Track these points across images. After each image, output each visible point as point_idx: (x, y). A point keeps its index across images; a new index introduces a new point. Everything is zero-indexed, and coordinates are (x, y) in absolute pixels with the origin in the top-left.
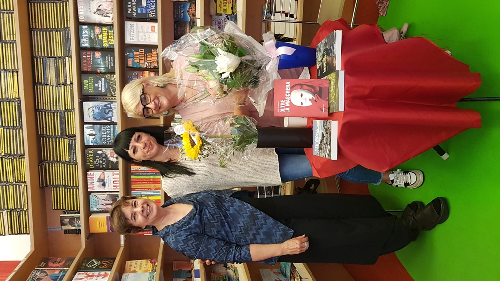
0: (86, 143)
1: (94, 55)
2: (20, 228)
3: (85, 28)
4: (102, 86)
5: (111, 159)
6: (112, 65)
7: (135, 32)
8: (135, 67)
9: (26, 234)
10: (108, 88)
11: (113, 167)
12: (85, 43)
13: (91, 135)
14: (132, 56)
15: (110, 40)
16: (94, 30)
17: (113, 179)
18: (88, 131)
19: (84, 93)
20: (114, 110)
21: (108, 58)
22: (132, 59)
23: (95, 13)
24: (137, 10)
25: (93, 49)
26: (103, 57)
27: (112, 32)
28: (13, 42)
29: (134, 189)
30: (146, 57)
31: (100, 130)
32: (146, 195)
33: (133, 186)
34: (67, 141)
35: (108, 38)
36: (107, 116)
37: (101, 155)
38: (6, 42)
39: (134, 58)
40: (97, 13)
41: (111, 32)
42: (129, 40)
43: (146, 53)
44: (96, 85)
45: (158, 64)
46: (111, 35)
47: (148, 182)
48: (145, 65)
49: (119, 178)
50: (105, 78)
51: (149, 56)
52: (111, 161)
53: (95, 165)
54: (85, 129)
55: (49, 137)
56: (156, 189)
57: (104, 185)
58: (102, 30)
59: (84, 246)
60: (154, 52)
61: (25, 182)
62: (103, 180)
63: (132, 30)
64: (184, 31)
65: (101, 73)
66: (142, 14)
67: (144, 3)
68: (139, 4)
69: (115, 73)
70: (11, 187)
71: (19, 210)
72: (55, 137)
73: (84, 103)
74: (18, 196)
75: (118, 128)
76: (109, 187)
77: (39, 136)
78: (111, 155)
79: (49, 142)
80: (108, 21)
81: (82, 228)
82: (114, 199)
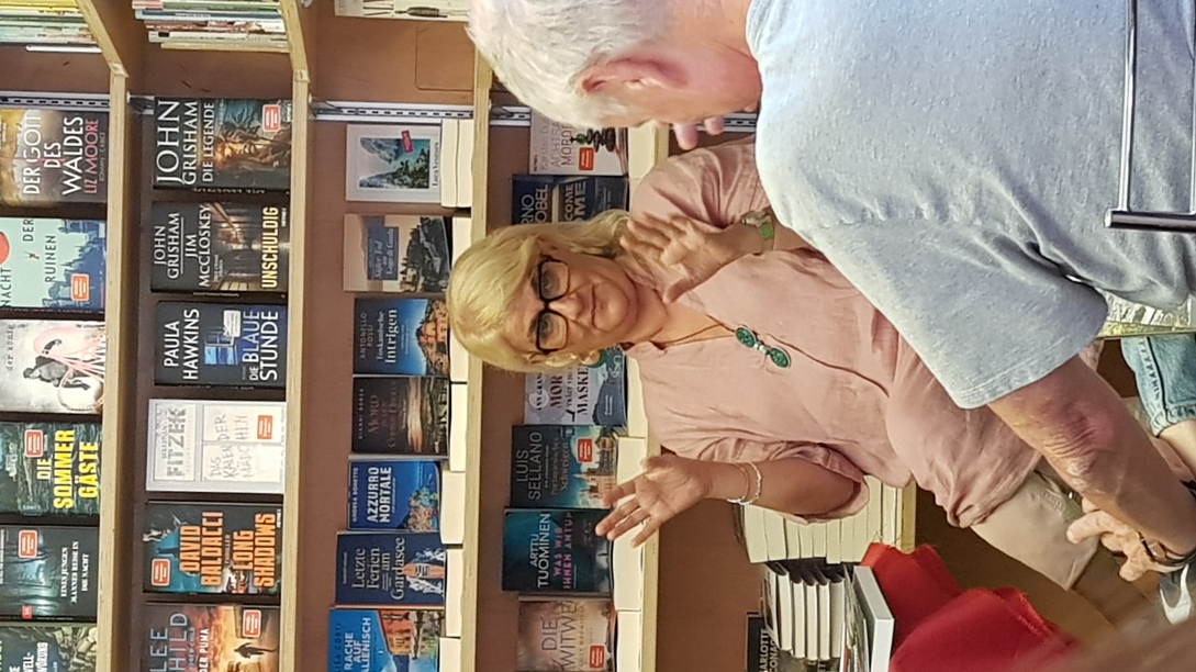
1: (12, 546)
6: (85, 588)
7: (189, 443)
8: (181, 589)
14: (172, 546)
15: (82, 480)
16: (17, 439)
21: (71, 557)
23: (28, 373)
24: (201, 354)
25: (10, 520)
26: (49, 552)
27: (96, 448)
30: (227, 546)
35: (75, 472)
39: (176, 552)
40: (37, 373)
41: (89, 447)
42: (160, 477)
43: (229, 529)
45: (277, 570)
46: (88, 461)
48: (226, 580)
50: (52, 642)
51: (242, 541)
58: (52, 441)
60: (264, 524)
63: (177, 436)
64: (398, 416)
65: (35, 618)
66: (221, 366)
67: (232, 321)
68: (210, 330)
69: (93, 620)
80: (78, 401)
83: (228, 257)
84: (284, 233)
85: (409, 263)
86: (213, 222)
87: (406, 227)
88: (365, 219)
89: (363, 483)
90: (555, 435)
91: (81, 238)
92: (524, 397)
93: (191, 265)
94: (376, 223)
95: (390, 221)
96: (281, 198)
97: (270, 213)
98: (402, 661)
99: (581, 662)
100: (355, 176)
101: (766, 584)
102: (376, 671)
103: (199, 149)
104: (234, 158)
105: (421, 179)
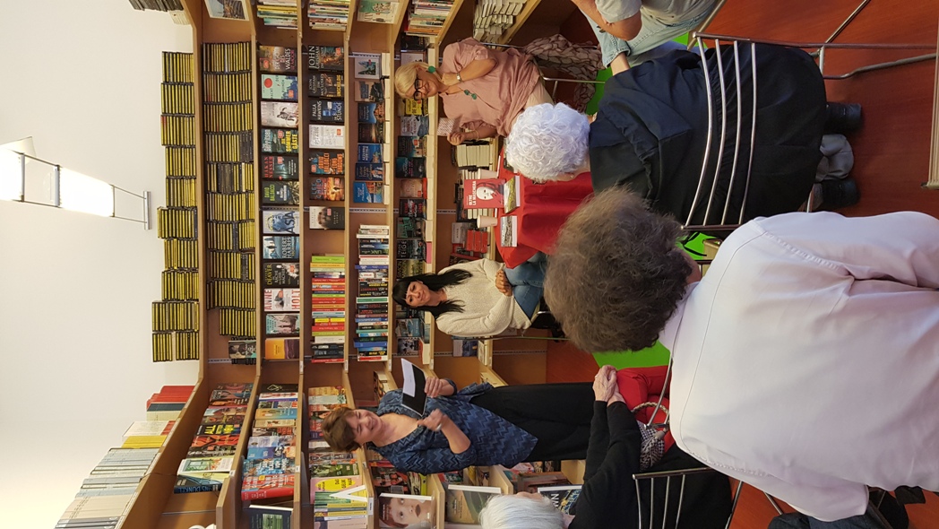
0: (264, 257)
1: (276, 161)
2: (189, 353)
3: (268, 132)
4: (284, 193)
5: (291, 274)
6: (295, 172)
7: (320, 135)
8: (319, 173)
9: (195, 359)
10: (291, 196)
11: (293, 284)
12: (267, 148)
13: (270, 247)
14: (317, 162)
15: (294, 144)
16: (276, 133)
17: (293, 298)
18: (267, 243)
19: (264, 201)
20: (296, 220)
21: (291, 164)
22: (315, 165)
23: (278, 116)
24: (322, 113)
25: (275, 154)
26: (285, 162)
27: (297, 136)
28: (192, 147)
29: (315, 310)
30: (330, 162)
31: (281, 241)
32: (328, 317)
33: (314, 306)
34: (239, 255)
35: (291, 142)
36: (288, 227)
37: (280, 270)
38: (185, 147)
40: (280, 116)
41: (295, 136)
42: (313, 144)
43: (330, 158)
44: (278, 193)
45: (344, 168)
46: (295, 139)
47: (330, 301)
48: (331, 170)
49: (300, 295)
50: (287, 185)
51: (334, 161)
52: (291, 277)
53: (273, 281)
54: (264, 241)
55: (220, 251)
56: (339, 309)
57: (282, 304)
58: (285, 134)
59: (258, 373)
60: (340, 157)
61: (197, 300)
62: (281, 299)
63: (317, 134)
64: (370, 133)
65: (283, 180)
66: (327, 116)
67: (330, 105)
68: (324, 107)
69: (298, 180)
70: (182, 305)
71: (189, 331)
72: (227, 251)
73: (264, 212)
74: (189, 315)
75: (300, 240)
76: (288, 307)
77: (209, 250)
78: (291, 270)
79: (220, 258)
80: (292, 124)
81: (257, 355)
82: (293, 321)
83: (328, 88)
84: (343, 82)
85: (371, 94)
86: (324, 79)
87: (371, 84)
88: (360, 82)
89: (361, 150)
90: (409, 139)
91: (291, 81)
92: (400, 130)
93: (319, 90)
94: (363, 84)
95: (366, 84)
96: (342, 73)
97: (339, 77)
98: (372, 195)
99: (415, 195)
100: (357, 71)
101: (461, 175)
102: (365, 197)
103: (320, 59)
104: (329, 62)
105: (373, 72)
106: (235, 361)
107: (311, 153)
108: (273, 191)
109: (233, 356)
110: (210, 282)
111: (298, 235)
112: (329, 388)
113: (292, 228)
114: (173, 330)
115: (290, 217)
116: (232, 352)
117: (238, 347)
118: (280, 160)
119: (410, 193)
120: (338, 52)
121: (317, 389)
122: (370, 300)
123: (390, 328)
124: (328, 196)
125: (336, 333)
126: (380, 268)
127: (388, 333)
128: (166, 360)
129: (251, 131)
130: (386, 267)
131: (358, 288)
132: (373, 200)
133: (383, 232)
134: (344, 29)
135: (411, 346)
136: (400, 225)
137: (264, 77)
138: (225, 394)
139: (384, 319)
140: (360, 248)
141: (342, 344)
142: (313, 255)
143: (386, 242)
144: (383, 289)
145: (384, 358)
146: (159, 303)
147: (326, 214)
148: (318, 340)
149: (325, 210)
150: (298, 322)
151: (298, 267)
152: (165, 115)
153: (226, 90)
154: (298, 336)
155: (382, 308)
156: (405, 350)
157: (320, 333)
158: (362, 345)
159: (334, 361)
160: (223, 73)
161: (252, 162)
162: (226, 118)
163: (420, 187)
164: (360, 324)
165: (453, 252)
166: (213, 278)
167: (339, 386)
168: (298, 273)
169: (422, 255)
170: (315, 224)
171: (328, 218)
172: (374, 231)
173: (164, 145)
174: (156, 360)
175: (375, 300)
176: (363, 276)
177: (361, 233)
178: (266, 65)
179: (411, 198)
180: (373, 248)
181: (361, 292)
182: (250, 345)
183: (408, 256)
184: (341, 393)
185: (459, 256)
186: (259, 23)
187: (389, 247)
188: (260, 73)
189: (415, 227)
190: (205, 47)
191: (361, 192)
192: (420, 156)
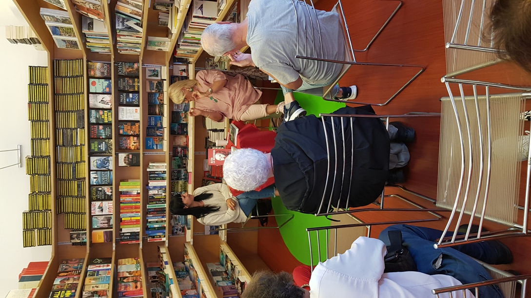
0: (91, 183)
1: (98, 128)
2: (45, 241)
3: (93, 112)
4: (103, 147)
5: (107, 193)
6: (110, 134)
7: (125, 113)
8: (124, 134)
9: (50, 244)
10: (107, 148)
11: (109, 198)
12: (93, 120)
13: (95, 178)
16: (98, 112)
17: (109, 207)
18: (93, 175)
19: (91, 151)
20: (110, 162)
21: (108, 129)
23: (100, 102)
24: (126, 100)
25: (98, 124)
26: (104, 129)
28: (47, 121)
29: (122, 213)
30: (131, 128)
31: (101, 174)
32: (130, 217)
33: (121, 211)
34: (76, 182)
35: (108, 117)
36: (106, 166)
37: (101, 191)
38: (43, 121)
39: (123, 129)
41: (110, 113)
42: (121, 118)
43: (131, 126)
44: (99, 146)
45: (139, 131)
46: (110, 115)
47: (131, 207)
48: (132, 133)
49: (113, 205)
50: (105, 142)
51: (133, 127)
52: (108, 195)
53: (97, 197)
54: (91, 175)
55: (64, 180)
56: (137, 212)
57: (102, 210)
58: (104, 112)
59: (88, 251)
60: (137, 125)
61: (50, 210)
62: (102, 207)
63: (123, 112)
64: (155, 110)
65: (102, 138)
66: (129, 102)
67: (131, 95)
68: (127, 96)
69: (112, 139)
70: (41, 213)
71: (46, 229)
72: (69, 180)
73: (91, 158)
74: (45, 219)
75: (113, 173)
76: (106, 212)
77: (58, 180)
78: (108, 190)
79: (65, 184)
80: (108, 107)
81: (87, 240)
82: (109, 220)
83: (130, 86)
84: (138, 82)
85: (156, 88)
86: (128, 81)
87: (155, 83)
88: (149, 81)
89: (150, 120)
90: (178, 113)
91: (107, 82)
92: (173, 107)
93: (124, 87)
94: (151, 82)
95: (153, 82)
96: (138, 77)
97: (136, 79)
98: (157, 145)
99: (182, 144)
100: (147, 75)
101: (208, 133)
102: (153, 146)
103: (125, 69)
104: (130, 71)
105: (157, 76)
106: (74, 244)
107: (119, 123)
108: (96, 145)
109: (73, 241)
110: (58, 198)
111: (112, 170)
112: (130, 259)
113: (108, 166)
114: (36, 228)
115: (107, 160)
116: (72, 238)
117: (76, 235)
118: (101, 127)
119: (179, 143)
120: (136, 66)
121: (123, 260)
122: (155, 206)
123: (167, 222)
124: (130, 147)
125: (135, 226)
126: (161, 187)
127: (166, 225)
128: (32, 246)
129: (83, 110)
130: (165, 187)
131: (148, 199)
132: (157, 148)
133: (163, 167)
134: (139, 54)
135: (180, 230)
136: (174, 162)
137: (91, 80)
138: (67, 267)
139: (163, 217)
140: (149, 176)
141: (139, 232)
142: (121, 181)
143: (164, 172)
144: (163, 199)
145: (164, 239)
146: (27, 213)
147: (129, 158)
148: (124, 230)
149: (128, 155)
150: (111, 220)
151: (112, 188)
152: (30, 103)
153: (68, 86)
154: (112, 228)
155: (162, 210)
156: (176, 232)
157: (125, 226)
158: (150, 232)
159: (134, 242)
160: (66, 77)
161: (84, 128)
162: (68, 103)
163: (185, 140)
164: (149, 220)
165: (205, 176)
166: (60, 195)
167: (136, 257)
168: (112, 192)
169: (186, 178)
170: (122, 163)
171: (130, 160)
172: (157, 167)
173: (30, 120)
174: (25, 246)
175: (158, 206)
176: (151, 192)
177: (150, 168)
178: (92, 73)
179: (180, 146)
180: (158, 176)
181: (150, 202)
182: (83, 234)
183: (178, 179)
184: (138, 263)
185: (208, 179)
186: (88, 51)
187: (166, 176)
188: (89, 77)
189: (182, 162)
190: (55, 62)
191: (150, 143)
192: (185, 122)
